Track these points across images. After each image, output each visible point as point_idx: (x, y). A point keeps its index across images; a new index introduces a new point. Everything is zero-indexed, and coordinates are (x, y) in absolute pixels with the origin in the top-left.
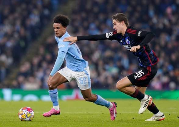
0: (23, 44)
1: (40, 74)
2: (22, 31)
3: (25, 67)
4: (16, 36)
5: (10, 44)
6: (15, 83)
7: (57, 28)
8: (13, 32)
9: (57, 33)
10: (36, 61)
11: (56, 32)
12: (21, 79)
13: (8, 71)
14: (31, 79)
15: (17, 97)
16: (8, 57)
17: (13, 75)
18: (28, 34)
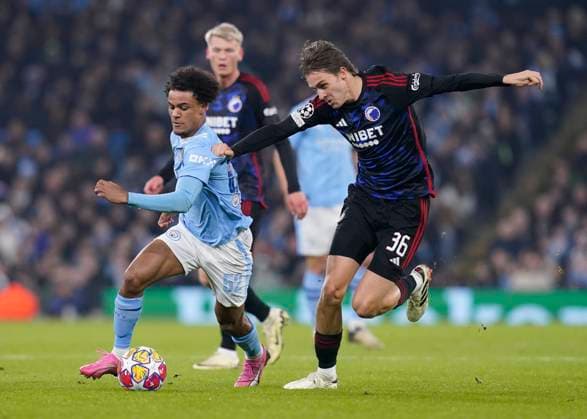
0: (505, 154)
1: (557, 245)
2: (505, 118)
3: (513, 224)
4: (487, 131)
5: (467, 156)
6: (481, 271)
7: (180, 106)
8: (477, 119)
9: (179, 120)
10: (544, 205)
11: (177, 118)
12: (500, 259)
13: (462, 236)
14: (529, 258)
15: (488, 314)
16: (461, 193)
17: (477, 248)
18: (522, 126)
